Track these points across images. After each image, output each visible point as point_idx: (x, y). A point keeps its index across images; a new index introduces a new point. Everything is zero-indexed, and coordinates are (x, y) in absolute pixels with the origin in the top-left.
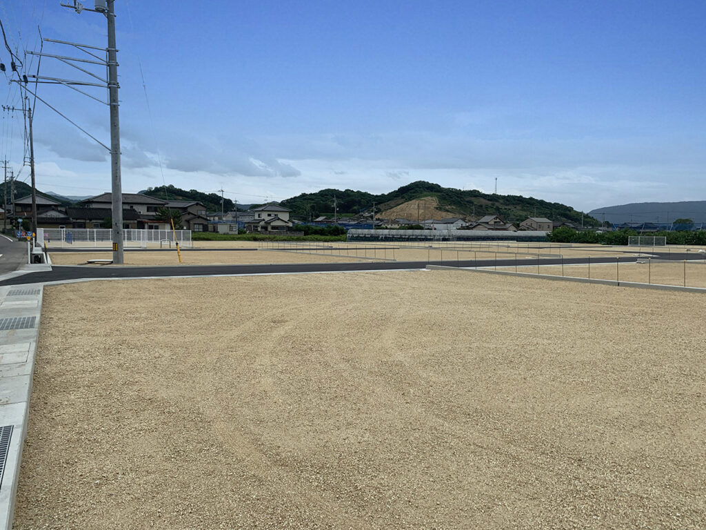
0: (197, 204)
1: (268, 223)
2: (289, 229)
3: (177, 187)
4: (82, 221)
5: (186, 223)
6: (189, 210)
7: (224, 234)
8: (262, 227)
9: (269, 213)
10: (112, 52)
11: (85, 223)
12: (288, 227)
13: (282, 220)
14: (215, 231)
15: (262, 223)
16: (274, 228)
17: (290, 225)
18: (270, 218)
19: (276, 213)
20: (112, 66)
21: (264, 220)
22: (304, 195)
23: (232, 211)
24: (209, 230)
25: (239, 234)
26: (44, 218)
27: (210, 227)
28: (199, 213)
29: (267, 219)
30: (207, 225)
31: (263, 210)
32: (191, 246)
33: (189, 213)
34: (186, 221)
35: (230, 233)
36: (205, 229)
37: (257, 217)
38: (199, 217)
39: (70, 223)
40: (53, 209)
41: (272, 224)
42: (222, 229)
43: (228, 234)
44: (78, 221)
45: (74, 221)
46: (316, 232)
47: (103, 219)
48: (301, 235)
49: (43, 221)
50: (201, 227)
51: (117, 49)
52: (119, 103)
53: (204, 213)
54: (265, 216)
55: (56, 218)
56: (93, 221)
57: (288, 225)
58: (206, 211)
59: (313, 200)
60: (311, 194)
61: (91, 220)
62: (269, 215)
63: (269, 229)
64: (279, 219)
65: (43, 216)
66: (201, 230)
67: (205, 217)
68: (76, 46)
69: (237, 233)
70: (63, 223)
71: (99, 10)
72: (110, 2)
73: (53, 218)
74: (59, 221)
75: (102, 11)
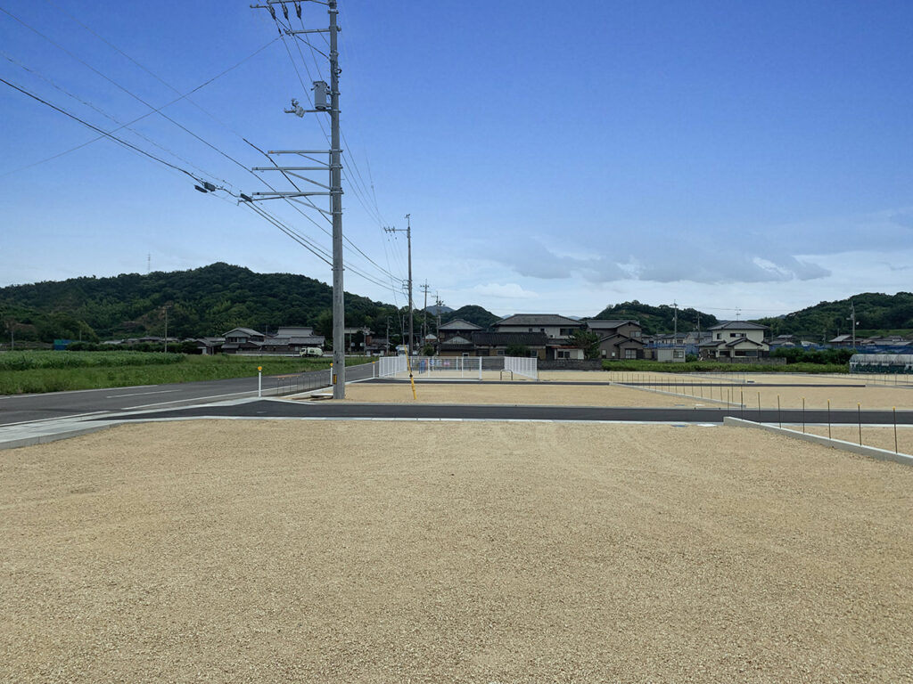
0: (630, 324)
1: (730, 346)
2: (764, 354)
3: (643, 302)
4: (486, 348)
5: (615, 349)
6: (619, 331)
7: (667, 362)
8: (722, 353)
9: (732, 332)
10: (335, 153)
11: (489, 350)
12: (762, 351)
13: (752, 342)
14: (654, 357)
15: (722, 347)
16: (738, 353)
17: (766, 348)
18: (734, 339)
19: (742, 332)
20: (335, 170)
21: (725, 342)
22: (824, 304)
23: (692, 331)
24: (646, 357)
25: (687, 361)
27: (648, 353)
28: (632, 335)
29: (729, 340)
30: (642, 351)
31: (722, 329)
32: (536, 378)
33: (619, 336)
34: (615, 345)
35: (675, 360)
36: (640, 355)
37: (715, 339)
38: (631, 340)
39: (473, 350)
40: (458, 335)
41: (736, 348)
42: (664, 355)
43: (671, 362)
44: (482, 347)
45: (478, 347)
46: (807, 359)
47: (506, 345)
48: (783, 363)
49: (448, 348)
50: (634, 352)
51: (341, 148)
52: (342, 211)
53: (638, 334)
54: (726, 337)
55: (461, 345)
56: (498, 347)
57: (761, 348)
58: (643, 333)
59: (839, 310)
60: (836, 303)
61: (495, 346)
62: (733, 335)
63: (732, 355)
64: (747, 340)
65: (448, 342)
66: (635, 357)
67: (640, 340)
68: (299, 153)
69: (684, 360)
70: (466, 351)
71: (319, 109)
72: (335, 95)
73: (458, 345)
74: (462, 348)
75: (324, 109)
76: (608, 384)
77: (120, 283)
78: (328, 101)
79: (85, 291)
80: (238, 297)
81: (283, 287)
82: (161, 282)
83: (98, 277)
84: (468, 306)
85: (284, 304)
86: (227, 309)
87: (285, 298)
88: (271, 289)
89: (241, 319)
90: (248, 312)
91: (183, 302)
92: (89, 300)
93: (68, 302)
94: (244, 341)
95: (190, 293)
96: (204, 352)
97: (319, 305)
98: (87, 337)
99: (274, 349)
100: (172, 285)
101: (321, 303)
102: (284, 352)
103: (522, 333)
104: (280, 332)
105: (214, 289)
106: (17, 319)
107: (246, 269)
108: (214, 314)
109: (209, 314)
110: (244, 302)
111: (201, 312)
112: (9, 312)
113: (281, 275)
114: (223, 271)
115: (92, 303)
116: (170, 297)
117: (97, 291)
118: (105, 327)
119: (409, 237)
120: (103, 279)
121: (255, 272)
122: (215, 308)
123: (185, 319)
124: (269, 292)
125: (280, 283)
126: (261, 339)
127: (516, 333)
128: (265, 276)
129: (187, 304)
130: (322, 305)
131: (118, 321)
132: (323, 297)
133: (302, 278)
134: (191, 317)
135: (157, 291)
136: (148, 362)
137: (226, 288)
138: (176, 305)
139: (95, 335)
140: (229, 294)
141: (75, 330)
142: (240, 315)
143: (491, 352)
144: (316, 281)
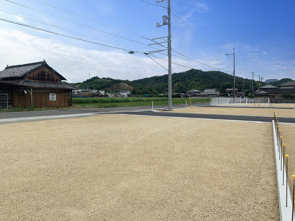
4: (273, 95)
10: (169, 37)
11: (275, 95)
20: (169, 42)
26: (259, 94)
32: (269, 106)
39: (268, 96)
40: (262, 90)
44: (271, 95)
45: (270, 95)
47: (282, 94)
51: (171, 35)
55: (263, 94)
56: (278, 95)
61: (277, 94)
68: (160, 38)
70: (265, 96)
71: (165, 24)
72: (169, 19)
73: (262, 94)
74: (263, 95)
75: (166, 24)
76: (293, 108)
77: (165, 77)
78: (167, 21)
79: (156, 80)
80: (198, 80)
81: (212, 75)
82: (176, 76)
83: (159, 76)
84: (284, 79)
85: (212, 81)
86: (194, 84)
87: (213, 79)
88: (208, 76)
89: (198, 87)
90: (201, 84)
91: (181, 82)
92: (156, 83)
93: (151, 83)
94: (193, 94)
95: (184, 79)
96: (182, 97)
97: (224, 81)
98: (155, 93)
99: (203, 96)
100: (179, 77)
101: (225, 80)
102: (205, 97)
103: (291, 89)
104: (205, 90)
105: (191, 77)
106: (138, 89)
107: (201, 70)
108: (191, 85)
109: (189, 85)
110: (199, 81)
111: (186, 85)
112: (136, 87)
113: (212, 72)
114: (194, 71)
115: (157, 84)
116: (178, 81)
117: (159, 80)
118: (161, 90)
119: (234, 56)
120: (160, 76)
121: (204, 71)
122: (191, 83)
123: (182, 87)
124: (207, 77)
125: (211, 74)
126: (199, 93)
127: (287, 89)
128: (206, 72)
129: (183, 83)
130: (225, 81)
131: (164, 88)
132: (226, 78)
133: (219, 72)
134: (183, 86)
135: (174, 79)
136: (161, 100)
137: (194, 77)
138: (180, 83)
139: (157, 93)
140: (195, 79)
141: (152, 91)
142: (198, 85)
143: (275, 96)
144: (224, 73)
